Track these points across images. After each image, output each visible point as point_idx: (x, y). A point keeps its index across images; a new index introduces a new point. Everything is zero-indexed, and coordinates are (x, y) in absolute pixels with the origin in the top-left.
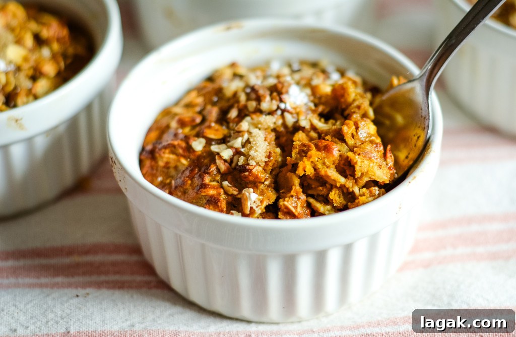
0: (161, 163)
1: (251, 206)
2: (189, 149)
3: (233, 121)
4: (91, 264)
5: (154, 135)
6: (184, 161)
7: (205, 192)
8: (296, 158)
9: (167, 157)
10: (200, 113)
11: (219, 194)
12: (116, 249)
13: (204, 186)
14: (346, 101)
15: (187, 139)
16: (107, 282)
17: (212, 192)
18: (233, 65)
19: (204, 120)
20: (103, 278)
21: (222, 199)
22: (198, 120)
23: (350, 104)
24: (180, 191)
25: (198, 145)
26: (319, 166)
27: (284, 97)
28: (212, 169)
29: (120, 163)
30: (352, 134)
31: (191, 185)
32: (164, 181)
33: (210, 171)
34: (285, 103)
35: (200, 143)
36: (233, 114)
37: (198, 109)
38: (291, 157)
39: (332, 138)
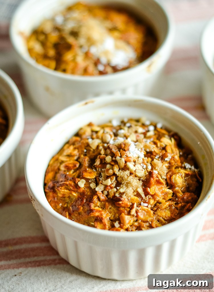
0: (60, 195)
2: (77, 186)
3: (98, 166)
4: (19, 251)
5: (51, 175)
6: (74, 194)
7: (93, 214)
9: (63, 191)
10: (77, 160)
11: (102, 215)
12: (33, 240)
13: (91, 211)
15: (73, 179)
16: (30, 262)
17: (97, 214)
18: (90, 125)
19: (81, 165)
20: (28, 260)
21: (104, 217)
22: (77, 165)
24: (76, 214)
25: (82, 184)
28: (94, 200)
29: (37, 201)
31: (83, 210)
32: (63, 206)
33: (94, 201)
35: (82, 182)
36: (98, 162)
37: (76, 158)
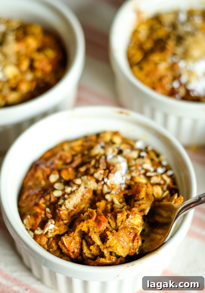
1: (48, 231)
3: (81, 173)
8: (85, 218)
10: (73, 156)
11: (41, 214)
13: (37, 205)
14: (138, 196)
15: (53, 170)
17: (38, 210)
19: (71, 162)
21: (40, 217)
22: (69, 161)
23: (139, 200)
25: (53, 178)
26: (91, 229)
27: (111, 175)
30: (123, 220)
33: (46, 197)
34: (108, 179)
35: (55, 178)
36: (83, 169)
38: (83, 214)
39: (111, 216)
